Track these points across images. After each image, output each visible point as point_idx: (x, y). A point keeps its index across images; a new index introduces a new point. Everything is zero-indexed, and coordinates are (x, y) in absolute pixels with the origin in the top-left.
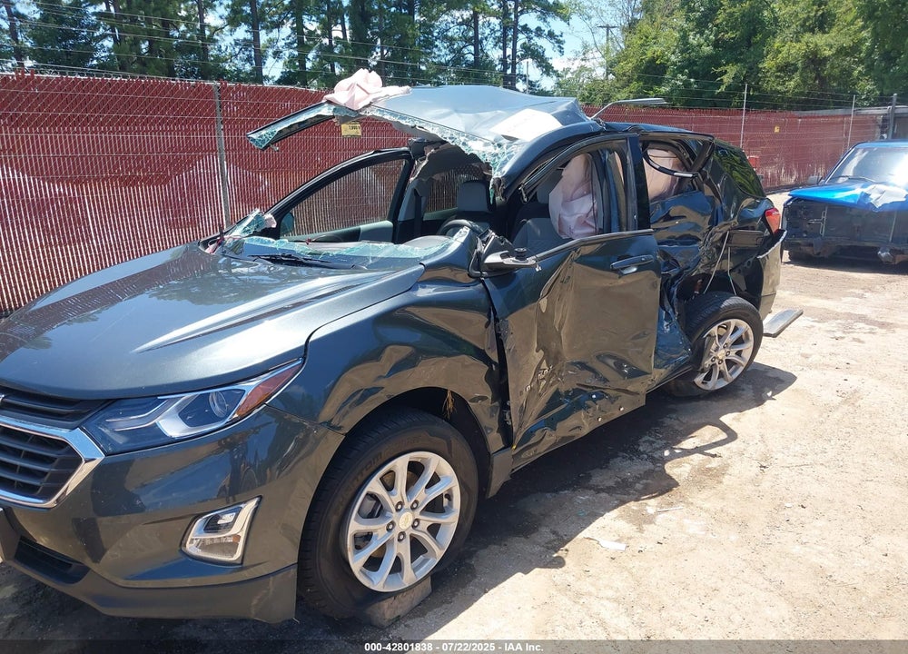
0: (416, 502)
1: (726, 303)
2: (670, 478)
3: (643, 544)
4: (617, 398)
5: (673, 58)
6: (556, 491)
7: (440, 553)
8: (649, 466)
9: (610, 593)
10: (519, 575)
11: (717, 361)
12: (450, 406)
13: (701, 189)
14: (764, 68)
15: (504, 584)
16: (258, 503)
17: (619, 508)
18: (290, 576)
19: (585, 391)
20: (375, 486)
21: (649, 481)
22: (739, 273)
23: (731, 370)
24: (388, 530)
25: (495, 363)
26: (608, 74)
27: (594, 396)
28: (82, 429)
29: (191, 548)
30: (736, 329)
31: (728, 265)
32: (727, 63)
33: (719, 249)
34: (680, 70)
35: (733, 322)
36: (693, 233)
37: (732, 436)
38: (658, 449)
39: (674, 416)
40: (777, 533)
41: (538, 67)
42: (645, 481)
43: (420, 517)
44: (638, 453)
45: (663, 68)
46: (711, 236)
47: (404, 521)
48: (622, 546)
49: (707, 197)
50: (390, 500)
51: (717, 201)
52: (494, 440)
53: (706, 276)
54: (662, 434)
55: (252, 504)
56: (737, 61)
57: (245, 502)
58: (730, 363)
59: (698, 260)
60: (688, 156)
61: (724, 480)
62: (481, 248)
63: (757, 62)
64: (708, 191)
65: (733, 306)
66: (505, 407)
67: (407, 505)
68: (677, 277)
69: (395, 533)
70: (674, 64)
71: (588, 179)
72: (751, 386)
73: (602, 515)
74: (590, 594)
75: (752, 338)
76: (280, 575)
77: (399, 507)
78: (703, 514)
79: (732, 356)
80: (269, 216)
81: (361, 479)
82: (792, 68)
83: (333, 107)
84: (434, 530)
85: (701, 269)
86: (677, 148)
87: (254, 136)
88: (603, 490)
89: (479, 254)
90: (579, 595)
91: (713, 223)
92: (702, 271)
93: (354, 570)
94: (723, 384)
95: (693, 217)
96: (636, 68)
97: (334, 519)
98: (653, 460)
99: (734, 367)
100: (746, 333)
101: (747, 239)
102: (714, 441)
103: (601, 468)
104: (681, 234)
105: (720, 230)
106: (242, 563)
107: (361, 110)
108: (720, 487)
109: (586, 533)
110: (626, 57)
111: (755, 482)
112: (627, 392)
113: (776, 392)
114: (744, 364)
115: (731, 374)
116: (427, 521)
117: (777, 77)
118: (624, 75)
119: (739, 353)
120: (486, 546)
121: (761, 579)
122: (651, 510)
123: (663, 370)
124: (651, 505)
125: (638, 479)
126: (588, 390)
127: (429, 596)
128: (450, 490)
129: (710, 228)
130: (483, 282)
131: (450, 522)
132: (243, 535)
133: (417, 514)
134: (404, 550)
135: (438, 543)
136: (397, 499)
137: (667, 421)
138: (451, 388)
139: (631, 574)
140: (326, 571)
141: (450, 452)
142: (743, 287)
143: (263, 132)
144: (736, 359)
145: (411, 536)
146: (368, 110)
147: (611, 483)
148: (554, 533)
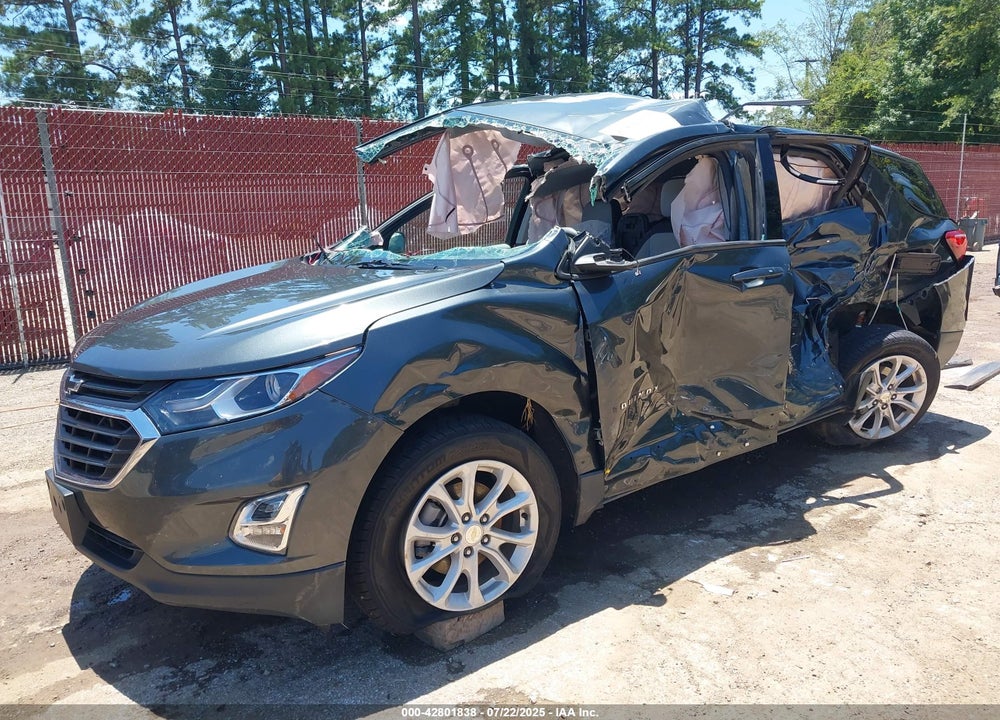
0: (486, 515)
1: (890, 337)
3: (755, 590)
4: (741, 432)
5: (884, 91)
6: (666, 534)
7: (512, 577)
8: (782, 513)
9: (704, 637)
10: (610, 610)
11: (879, 405)
12: (530, 415)
13: (859, 205)
14: (997, 99)
16: (306, 491)
17: (736, 554)
18: (337, 574)
19: (702, 421)
20: (437, 491)
21: (777, 529)
22: (912, 304)
23: (898, 419)
24: (453, 542)
25: (584, 374)
26: (806, 113)
27: (712, 427)
28: (144, 410)
29: (239, 536)
30: (903, 368)
31: (897, 294)
32: (951, 95)
33: (885, 275)
34: (894, 104)
35: (899, 359)
36: (848, 255)
37: (896, 487)
38: (796, 498)
39: (824, 465)
40: (923, 591)
41: (725, 108)
42: (772, 529)
43: (492, 533)
44: (771, 502)
45: (873, 103)
46: (873, 258)
47: (472, 535)
48: (729, 592)
49: (867, 214)
50: (457, 510)
51: (881, 219)
52: (583, 460)
53: (870, 307)
54: (805, 482)
55: (300, 492)
56: (963, 92)
57: (292, 489)
58: (897, 409)
59: (857, 288)
60: (842, 166)
61: (869, 533)
62: (572, 248)
63: (988, 93)
64: (868, 207)
65: (899, 339)
66: (595, 423)
67: (476, 517)
68: (830, 303)
69: (461, 547)
70: (886, 98)
71: (714, 187)
72: (926, 439)
73: (714, 560)
74: (681, 636)
75: (925, 379)
76: (325, 572)
77: (467, 519)
78: (835, 566)
79: (900, 399)
80: (376, 233)
81: (422, 481)
84: (507, 550)
85: (861, 297)
86: (828, 156)
87: (362, 150)
88: (721, 536)
89: (570, 255)
90: (667, 635)
91: (875, 243)
92: (862, 300)
93: (411, 580)
94: (888, 433)
95: (847, 235)
96: (839, 104)
97: (391, 521)
98: (788, 508)
99: (903, 414)
100: (917, 373)
101: (921, 264)
102: (866, 493)
103: (725, 514)
104: (833, 255)
105: (885, 251)
106: (286, 555)
108: (862, 541)
109: (691, 576)
110: (827, 93)
111: (909, 537)
112: (754, 425)
114: (916, 410)
115: (899, 422)
116: (499, 539)
118: (825, 112)
119: (909, 397)
120: (575, 582)
121: (891, 636)
122: (772, 558)
123: (805, 407)
124: (774, 553)
125: (764, 527)
126: (706, 419)
127: (501, 625)
128: (527, 508)
129: (872, 250)
130: (572, 285)
131: (527, 543)
132: (289, 524)
133: (487, 529)
134: (471, 567)
135: (512, 566)
136: (463, 509)
137: (815, 470)
138: (531, 396)
139: (735, 620)
140: (379, 576)
141: (527, 466)
142: (917, 321)
143: (372, 146)
144: (905, 404)
145: (479, 553)
147: (733, 529)
148: (654, 573)
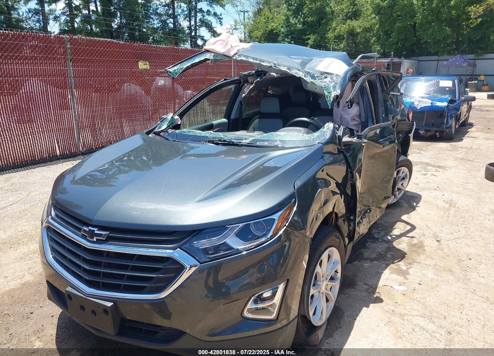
0: (327, 275)
2: (399, 250)
3: (413, 285)
5: (282, 30)
7: (334, 302)
8: (386, 245)
9: (416, 313)
10: (364, 309)
12: (334, 221)
14: (328, 37)
15: (360, 314)
16: (287, 283)
17: (388, 269)
18: (295, 323)
20: (318, 268)
21: (392, 253)
24: (319, 292)
29: (246, 314)
30: (403, 172)
32: (310, 34)
34: (286, 36)
35: (403, 168)
37: (413, 228)
38: (384, 236)
41: (209, 32)
42: (390, 253)
43: (328, 283)
44: (377, 239)
45: (277, 35)
47: (324, 286)
48: (404, 288)
54: (380, 228)
55: (283, 285)
56: (314, 33)
57: (279, 284)
61: (426, 249)
63: (325, 34)
66: (350, 220)
67: (325, 277)
70: (283, 33)
72: (404, 201)
73: (383, 273)
74: (407, 314)
75: (408, 176)
76: (291, 324)
77: (323, 279)
80: (177, 117)
82: (342, 37)
83: (213, 54)
87: (171, 70)
88: (373, 260)
90: (402, 315)
93: (310, 316)
94: (395, 200)
96: (263, 33)
98: (386, 242)
99: (399, 191)
100: (406, 174)
101: (404, 126)
102: (406, 230)
103: (366, 248)
106: (277, 319)
107: (233, 56)
108: (426, 253)
109: (381, 283)
110: (257, 29)
111: (440, 249)
112: (379, 207)
113: (418, 203)
114: (404, 189)
115: (398, 195)
116: (330, 285)
117: (335, 42)
118: (257, 37)
119: (402, 184)
121: (477, 297)
122: (404, 268)
124: (402, 265)
125: (386, 252)
126: (366, 208)
130: (342, 152)
131: (337, 284)
132: (278, 303)
134: (324, 302)
135: (334, 296)
136: (322, 274)
139: (418, 301)
141: (339, 247)
143: (176, 68)
144: (401, 187)
145: (325, 294)
146: (237, 56)
147: (375, 256)
148: (366, 284)
